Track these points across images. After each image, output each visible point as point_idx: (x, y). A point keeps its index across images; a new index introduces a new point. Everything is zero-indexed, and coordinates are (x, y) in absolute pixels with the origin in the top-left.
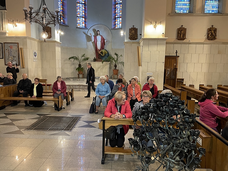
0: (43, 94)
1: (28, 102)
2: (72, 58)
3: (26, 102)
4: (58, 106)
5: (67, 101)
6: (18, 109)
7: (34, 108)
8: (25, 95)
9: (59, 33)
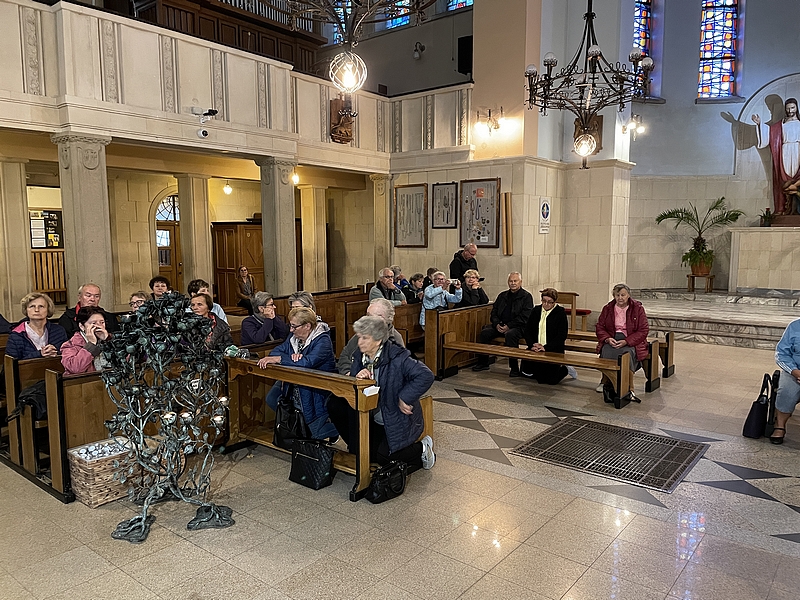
0: (567, 343)
1: (519, 364)
2: (670, 215)
3: (513, 361)
4: (616, 389)
5: (648, 376)
6: (493, 381)
7: (537, 384)
8: (512, 342)
9: (628, 131)
